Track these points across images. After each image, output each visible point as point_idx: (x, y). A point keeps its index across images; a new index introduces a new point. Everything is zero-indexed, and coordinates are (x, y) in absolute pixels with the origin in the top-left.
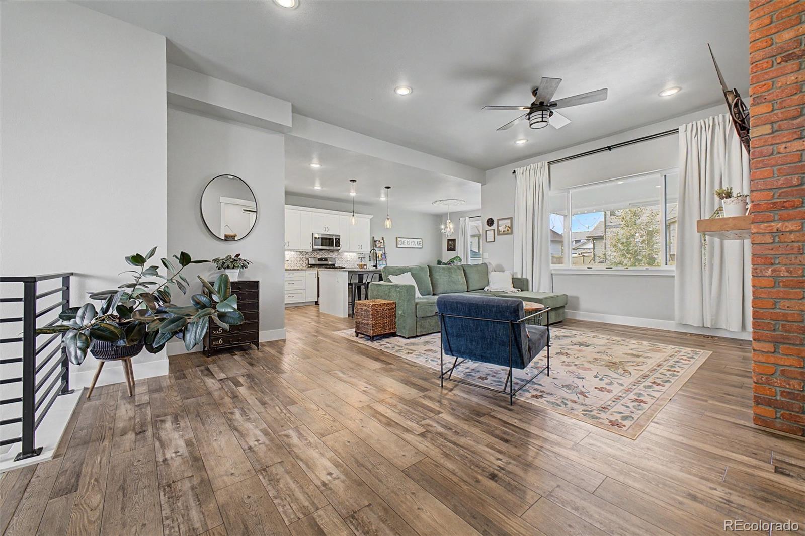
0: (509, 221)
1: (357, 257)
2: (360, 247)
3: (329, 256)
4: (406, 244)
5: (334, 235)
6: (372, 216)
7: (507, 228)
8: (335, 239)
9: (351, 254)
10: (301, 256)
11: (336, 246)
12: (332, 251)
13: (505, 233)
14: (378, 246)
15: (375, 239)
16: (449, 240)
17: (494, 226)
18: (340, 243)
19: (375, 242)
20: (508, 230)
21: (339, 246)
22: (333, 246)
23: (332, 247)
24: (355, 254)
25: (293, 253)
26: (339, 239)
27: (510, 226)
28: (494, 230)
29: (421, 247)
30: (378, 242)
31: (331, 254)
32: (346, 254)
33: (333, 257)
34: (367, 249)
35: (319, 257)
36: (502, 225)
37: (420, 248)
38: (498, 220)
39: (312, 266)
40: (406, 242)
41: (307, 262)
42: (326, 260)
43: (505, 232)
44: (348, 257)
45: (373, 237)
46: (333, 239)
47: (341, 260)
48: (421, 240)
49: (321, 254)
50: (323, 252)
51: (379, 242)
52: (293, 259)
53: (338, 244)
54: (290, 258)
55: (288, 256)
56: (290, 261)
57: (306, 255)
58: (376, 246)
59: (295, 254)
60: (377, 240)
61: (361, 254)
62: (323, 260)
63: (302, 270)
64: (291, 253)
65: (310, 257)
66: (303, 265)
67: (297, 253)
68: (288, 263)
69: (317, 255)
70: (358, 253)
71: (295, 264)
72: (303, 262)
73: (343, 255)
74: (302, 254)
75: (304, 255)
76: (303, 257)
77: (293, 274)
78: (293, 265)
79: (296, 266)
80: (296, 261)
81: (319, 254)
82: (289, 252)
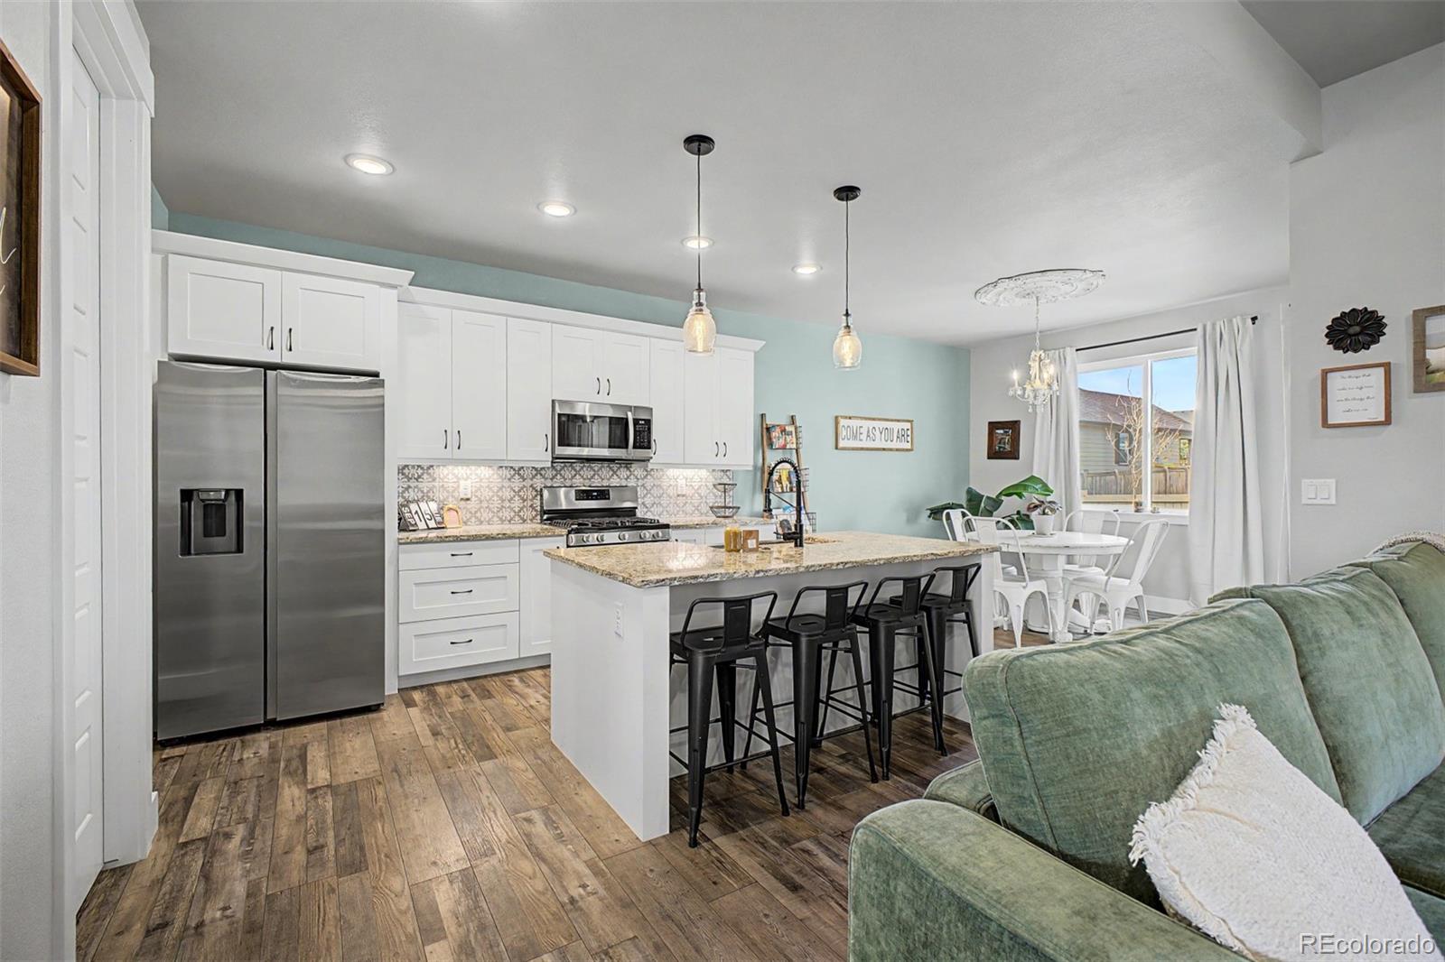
1: (712, 481)
2: (721, 448)
3: (615, 482)
4: (864, 437)
5: (630, 408)
6: (764, 342)
8: (636, 422)
9: (689, 473)
10: (517, 484)
11: (635, 447)
12: (627, 463)
14: (778, 443)
15: (769, 422)
16: (993, 426)
17: (1391, 348)
18: (654, 436)
19: (768, 429)
21: (649, 447)
22: (627, 447)
23: (624, 450)
24: (704, 473)
25: (485, 472)
26: (648, 422)
28: (1387, 368)
29: (908, 446)
30: (778, 430)
31: (623, 473)
32: (672, 472)
33: (632, 483)
34: (744, 456)
35: (581, 483)
37: (907, 450)
38: (1419, 318)
39: (555, 516)
40: (864, 430)
41: (538, 502)
42: (603, 494)
44: (682, 482)
45: (763, 416)
46: (627, 419)
47: (655, 491)
48: (908, 425)
49: (587, 473)
50: (596, 466)
51: (783, 431)
52: (487, 494)
53: (644, 440)
54: (476, 491)
55: (469, 481)
56: (474, 499)
57: (532, 479)
58: (771, 445)
59: (495, 476)
60: (773, 426)
61: (723, 471)
62: (595, 494)
63: (506, 539)
64: (479, 472)
65: (549, 485)
66: (520, 516)
67: (500, 472)
68: (469, 507)
69: (573, 477)
70: (714, 470)
71: (495, 510)
72: (525, 504)
73: (663, 475)
74: (519, 474)
75: (524, 480)
76: (524, 486)
77: (471, 554)
78: (486, 515)
79: (495, 519)
80: (496, 503)
81: (580, 475)
82: (471, 469)
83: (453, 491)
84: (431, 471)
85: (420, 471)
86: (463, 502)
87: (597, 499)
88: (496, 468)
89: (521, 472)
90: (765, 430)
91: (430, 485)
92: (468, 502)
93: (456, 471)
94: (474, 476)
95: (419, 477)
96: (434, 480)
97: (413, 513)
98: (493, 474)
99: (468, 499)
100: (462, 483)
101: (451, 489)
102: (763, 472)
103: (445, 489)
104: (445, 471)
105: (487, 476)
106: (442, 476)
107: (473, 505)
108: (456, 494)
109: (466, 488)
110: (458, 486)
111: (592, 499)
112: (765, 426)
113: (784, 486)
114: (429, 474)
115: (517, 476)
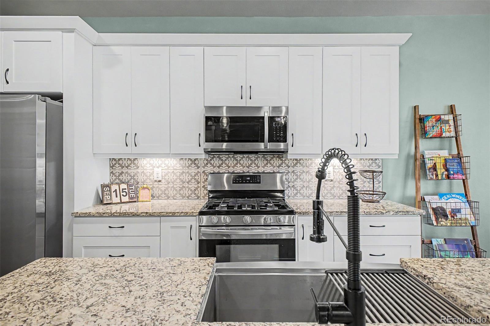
2: (361, 138)
3: (267, 169)
10: (193, 170)
14: (433, 132)
15: (423, 112)
19: (422, 120)
21: (286, 141)
23: (263, 144)
25: (171, 162)
30: (433, 119)
39: (217, 195)
42: (255, 178)
45: (416, 108)
51: (440, 120)
52: (171, 177)
53: (281, 135)
54: (165, 176)
55: (160, 169)
56: (163, 181)
57: (204, 167)
58: (424, 133)
59: (178, 165)
60: (427, 116)
61: (372, 159)
62: (249, 179)
63: (148, 216)
64: (167, 162)
65: (216, 171)
66: (195, 194)
67: (182, 162)
68: (160, 186)
69: (235, 166)
70: (361, 159)
71: (178, 189)
72: (199, 185)
73: (311, 163)
74: (195, 164)
75: (198, 168)
76: (198, 172)
77: (123, 227)
78: (171, 193)
79: (178, 195)
80: (178, 185)
81: (240, 164)
82: (161, 161)
83: (150, 176)
84: (136, 162)
85: (129, 162)
86: (156, 183)
87: (250, 183)
88: (178, 160)
89: (197, 162)
90: (417, 121)
91: (135, 171)
92: (160, 183)
93: (152, 162)
94: (163, 165)
95: (129, 166)
96: (138, 168)
97: (113, 191)
98: (176, 164)
99: (160, 181)
100: (156, 169)
101: (148, 174)
102: (416, 160)
103: (144, 174)
104: (145, 162)
105: (173, 165)
106: (143, 165)
107: (163, 186)
108: (152, 178)
109: (158, 173)
110: (153, 172)
111: (246, 183)
112: (417, 117)
113: (439, 173)
114: (134, 164)
115: (193, 165)
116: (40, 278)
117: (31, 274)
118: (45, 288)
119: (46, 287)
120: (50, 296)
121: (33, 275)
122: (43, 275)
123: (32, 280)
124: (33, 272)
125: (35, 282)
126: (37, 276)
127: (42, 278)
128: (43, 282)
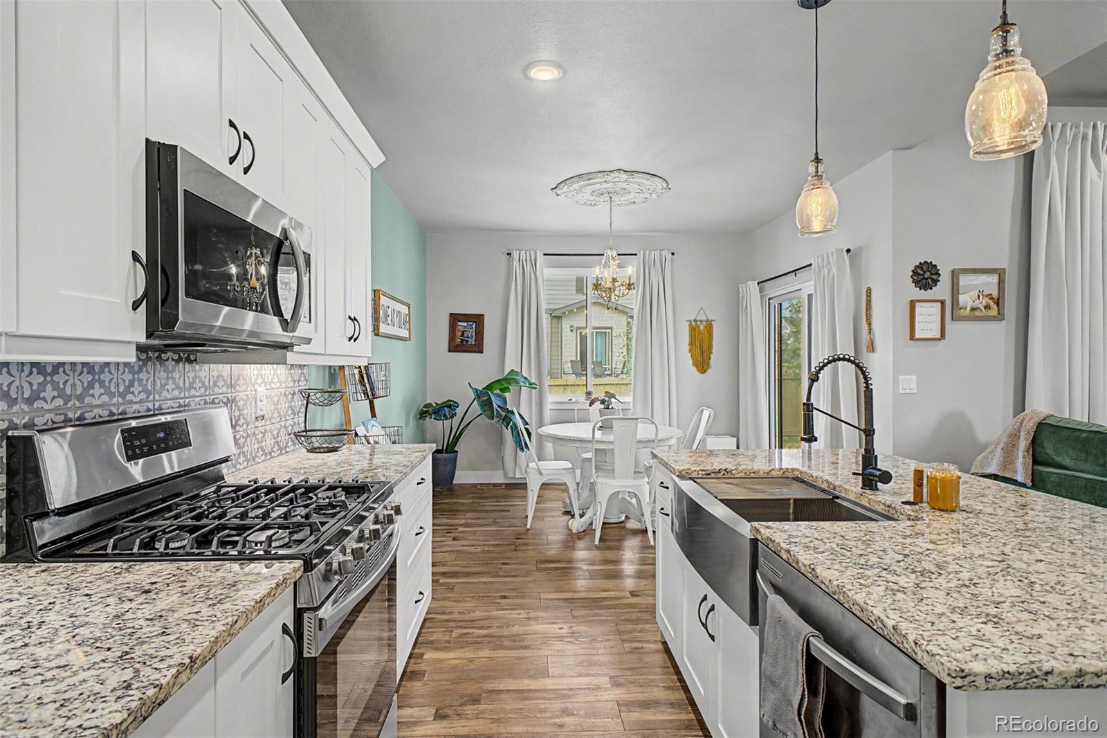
0: (994, 279)
4: (389, 320)
6: (385, 159)
7: (985, 301)
13: (974, 316)
16: (455, 318)
17: (942, 290)
20: (987, 307)
27: (995, 295)
28: (943, 302)
29: (408, 335)
36: (969, 289)
37: (407, 338)
38: (955, 274)
40: (390, 312)
43: (977, 313)
48: (407, 310)
62: (161, 435)
87: (168, 448)
111: (159, 450)
116: (1019, 621)
117: (1028, 637)
118: (1028, 602)
119: (1026, 603)
120: (1032, 590)
121: (1026, 634)
122: (1008, 623)
123: (1038, 626)
124: (1020, 641)
125: (1035, 618)
126: (1019, 628)
127: (1015, 619)
128: (1022, 611)
